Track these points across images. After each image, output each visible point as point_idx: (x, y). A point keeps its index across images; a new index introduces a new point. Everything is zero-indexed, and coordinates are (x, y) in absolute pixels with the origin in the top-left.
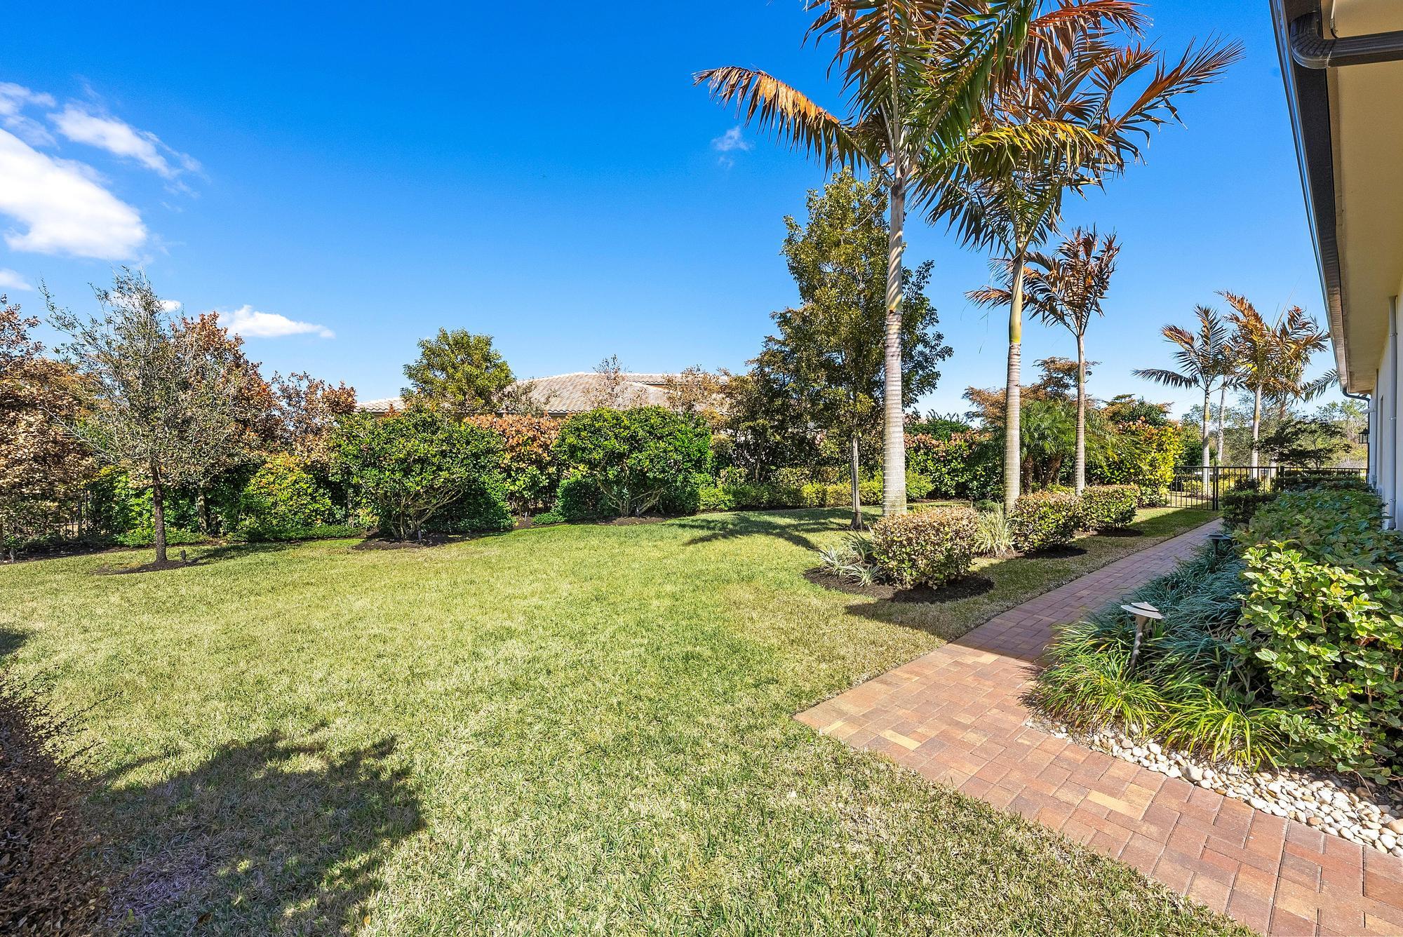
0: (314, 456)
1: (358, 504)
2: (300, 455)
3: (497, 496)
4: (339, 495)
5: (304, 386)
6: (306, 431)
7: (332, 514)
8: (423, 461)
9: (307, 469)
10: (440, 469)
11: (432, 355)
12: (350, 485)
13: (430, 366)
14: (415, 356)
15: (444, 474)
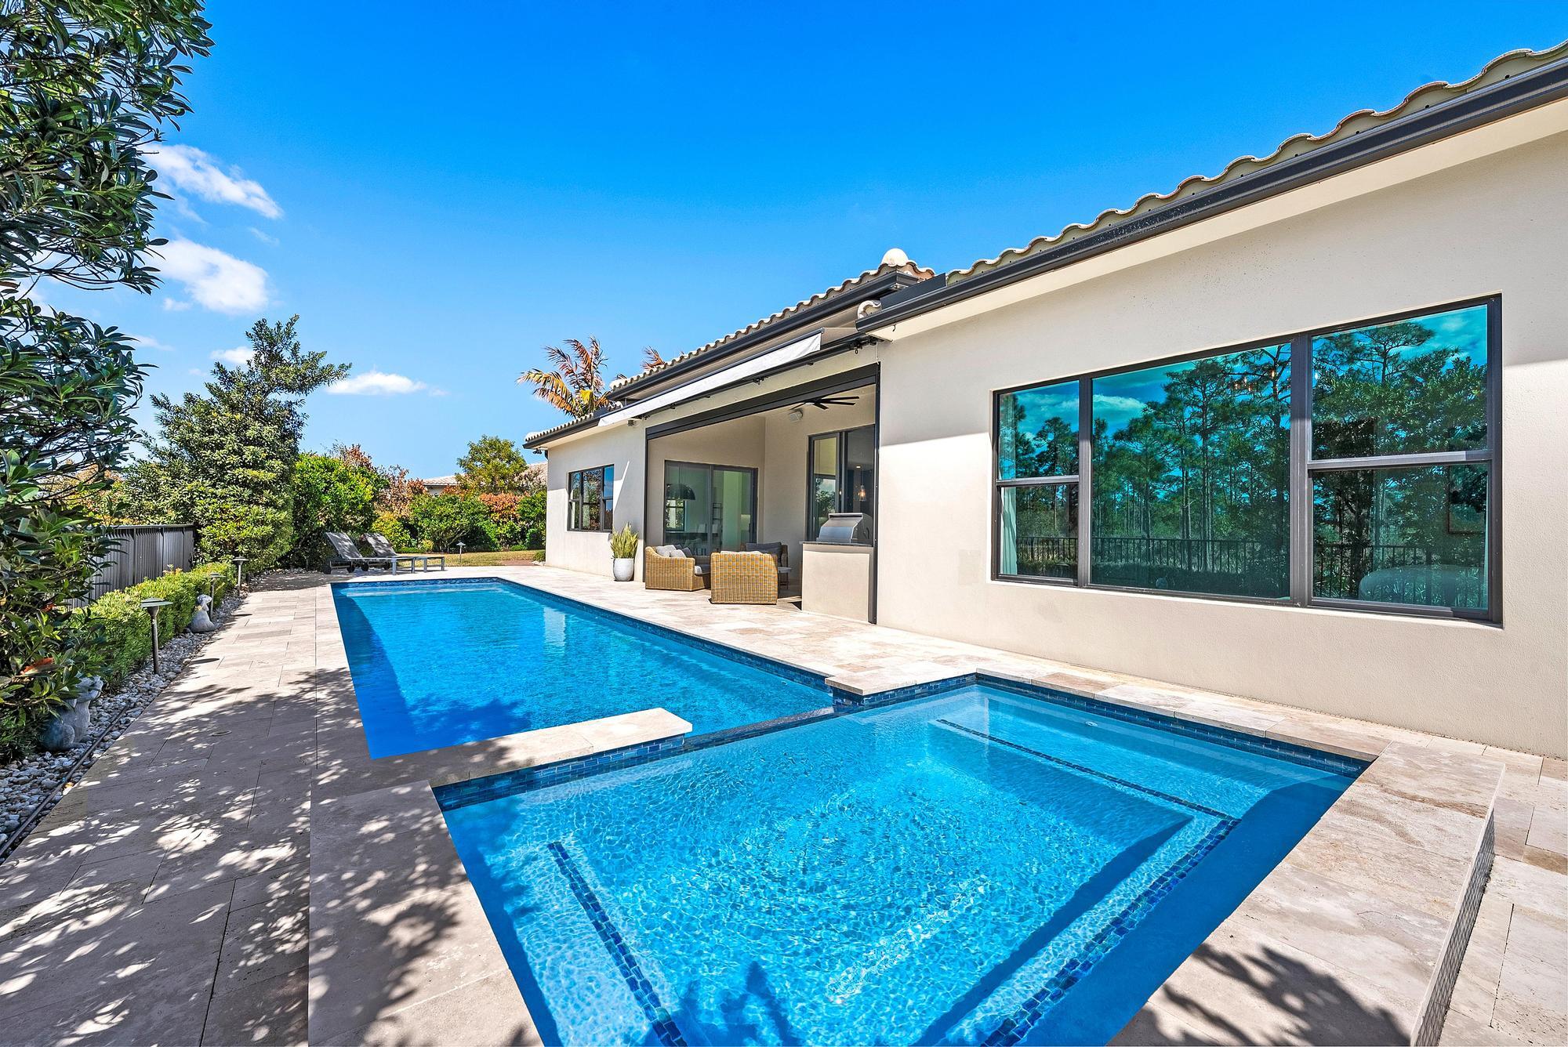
0: (403, 514)
1: (423, 538)
2: (397, 513)
3: (492, 535)
4: (414, 534)
5: (397, 473)
6: (397, 500)
7: (410, 543)
8: (448, 516)
9: (399, 520)
10: (455, 519)
11: (475, 451)
12: (418, 526)
13: (473, 459)
14: (465, 453)
15: (457, 522)
